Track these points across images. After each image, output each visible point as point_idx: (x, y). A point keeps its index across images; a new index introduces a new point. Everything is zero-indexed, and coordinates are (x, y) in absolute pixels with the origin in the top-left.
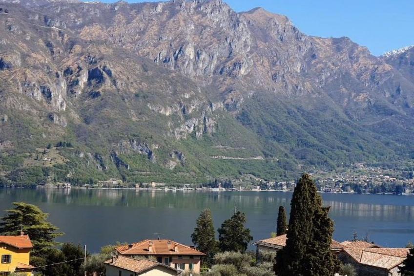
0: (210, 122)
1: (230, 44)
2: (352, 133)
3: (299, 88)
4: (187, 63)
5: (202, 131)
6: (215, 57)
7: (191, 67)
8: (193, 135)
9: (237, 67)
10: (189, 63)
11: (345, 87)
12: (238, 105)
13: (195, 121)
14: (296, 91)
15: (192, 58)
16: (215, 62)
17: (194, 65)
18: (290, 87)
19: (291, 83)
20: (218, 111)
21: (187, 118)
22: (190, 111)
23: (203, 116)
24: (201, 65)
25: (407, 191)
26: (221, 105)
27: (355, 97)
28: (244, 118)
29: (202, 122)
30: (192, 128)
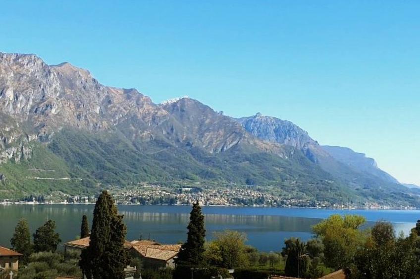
0: (27, 150)
1: (43, 89)
2: (138, 160)
3: (98, 125)
4: (7, 103)
5: (19, 157)
6: (31, 99)
7: (11, 106)
8: (12, 160)
9: (49, 108)
10: (9, 103)
11: (133, 126)
12: (50, 137)
13: (14, 149)
14: (96, 128)
15: (11, 99)
16: (31, 103)
17: (13, 105)
18: (91, 125)
19: (93, 121)
20: (33, 141)
21: (8, 146)
22: (10, 141)
23: (21, 145)
24: (19, 105)
25: (178, 203)
26: (35, 137)
27: (141, 133)
28: (54, 147)
29: (20, 150)
30: (12, 154)
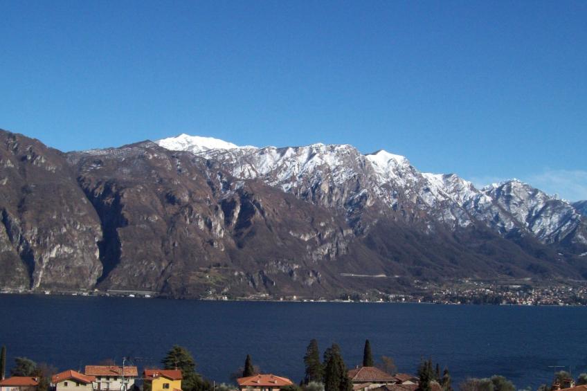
0: (342, 246)
1: (358, 180)
2: (458, 254)
3: (415, 216)
4: (322, 196)
5: (334, 253)
6: (346, 192)
7: (326, 200)
8: (328, 256)
9: (364, 200)
10: (324, 197)
11: (453, 214)
12: (365, 231)
13: (329, 245)
14: (412, 219)
15: (326, 192)
16: (346, 195)
17: (328, 197)
18: (408, 216)
19: (410, 213)
20: (348, 236)
21: (323, 242)
22: (325, 236)
23: (336, 241)
24: (334, 198)
25: (504, 303)
26: (350, 231)
27: (462, 222)
28: (370, 242)
29: (335, 246)
30: (327, 250)
